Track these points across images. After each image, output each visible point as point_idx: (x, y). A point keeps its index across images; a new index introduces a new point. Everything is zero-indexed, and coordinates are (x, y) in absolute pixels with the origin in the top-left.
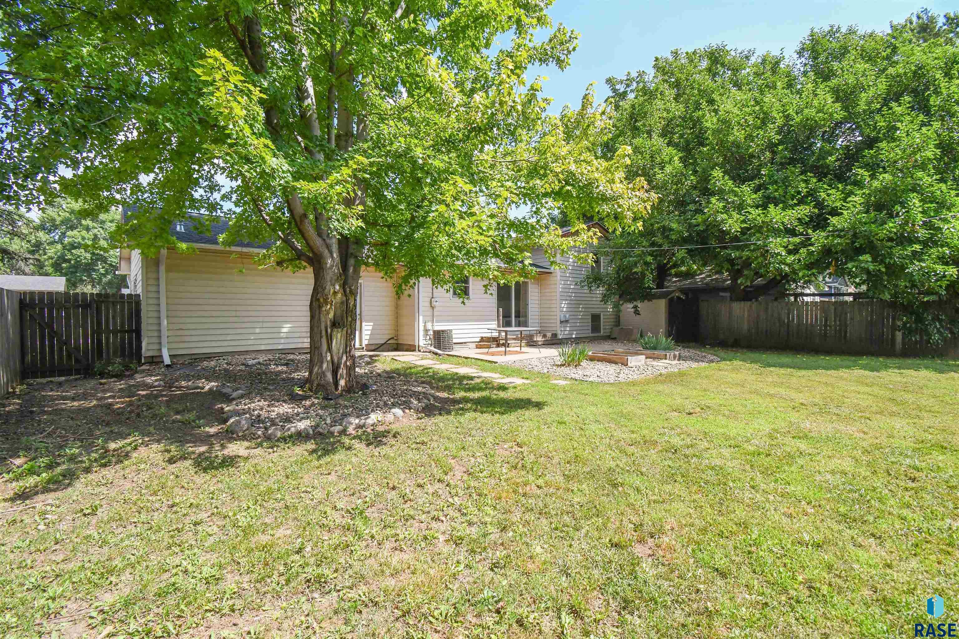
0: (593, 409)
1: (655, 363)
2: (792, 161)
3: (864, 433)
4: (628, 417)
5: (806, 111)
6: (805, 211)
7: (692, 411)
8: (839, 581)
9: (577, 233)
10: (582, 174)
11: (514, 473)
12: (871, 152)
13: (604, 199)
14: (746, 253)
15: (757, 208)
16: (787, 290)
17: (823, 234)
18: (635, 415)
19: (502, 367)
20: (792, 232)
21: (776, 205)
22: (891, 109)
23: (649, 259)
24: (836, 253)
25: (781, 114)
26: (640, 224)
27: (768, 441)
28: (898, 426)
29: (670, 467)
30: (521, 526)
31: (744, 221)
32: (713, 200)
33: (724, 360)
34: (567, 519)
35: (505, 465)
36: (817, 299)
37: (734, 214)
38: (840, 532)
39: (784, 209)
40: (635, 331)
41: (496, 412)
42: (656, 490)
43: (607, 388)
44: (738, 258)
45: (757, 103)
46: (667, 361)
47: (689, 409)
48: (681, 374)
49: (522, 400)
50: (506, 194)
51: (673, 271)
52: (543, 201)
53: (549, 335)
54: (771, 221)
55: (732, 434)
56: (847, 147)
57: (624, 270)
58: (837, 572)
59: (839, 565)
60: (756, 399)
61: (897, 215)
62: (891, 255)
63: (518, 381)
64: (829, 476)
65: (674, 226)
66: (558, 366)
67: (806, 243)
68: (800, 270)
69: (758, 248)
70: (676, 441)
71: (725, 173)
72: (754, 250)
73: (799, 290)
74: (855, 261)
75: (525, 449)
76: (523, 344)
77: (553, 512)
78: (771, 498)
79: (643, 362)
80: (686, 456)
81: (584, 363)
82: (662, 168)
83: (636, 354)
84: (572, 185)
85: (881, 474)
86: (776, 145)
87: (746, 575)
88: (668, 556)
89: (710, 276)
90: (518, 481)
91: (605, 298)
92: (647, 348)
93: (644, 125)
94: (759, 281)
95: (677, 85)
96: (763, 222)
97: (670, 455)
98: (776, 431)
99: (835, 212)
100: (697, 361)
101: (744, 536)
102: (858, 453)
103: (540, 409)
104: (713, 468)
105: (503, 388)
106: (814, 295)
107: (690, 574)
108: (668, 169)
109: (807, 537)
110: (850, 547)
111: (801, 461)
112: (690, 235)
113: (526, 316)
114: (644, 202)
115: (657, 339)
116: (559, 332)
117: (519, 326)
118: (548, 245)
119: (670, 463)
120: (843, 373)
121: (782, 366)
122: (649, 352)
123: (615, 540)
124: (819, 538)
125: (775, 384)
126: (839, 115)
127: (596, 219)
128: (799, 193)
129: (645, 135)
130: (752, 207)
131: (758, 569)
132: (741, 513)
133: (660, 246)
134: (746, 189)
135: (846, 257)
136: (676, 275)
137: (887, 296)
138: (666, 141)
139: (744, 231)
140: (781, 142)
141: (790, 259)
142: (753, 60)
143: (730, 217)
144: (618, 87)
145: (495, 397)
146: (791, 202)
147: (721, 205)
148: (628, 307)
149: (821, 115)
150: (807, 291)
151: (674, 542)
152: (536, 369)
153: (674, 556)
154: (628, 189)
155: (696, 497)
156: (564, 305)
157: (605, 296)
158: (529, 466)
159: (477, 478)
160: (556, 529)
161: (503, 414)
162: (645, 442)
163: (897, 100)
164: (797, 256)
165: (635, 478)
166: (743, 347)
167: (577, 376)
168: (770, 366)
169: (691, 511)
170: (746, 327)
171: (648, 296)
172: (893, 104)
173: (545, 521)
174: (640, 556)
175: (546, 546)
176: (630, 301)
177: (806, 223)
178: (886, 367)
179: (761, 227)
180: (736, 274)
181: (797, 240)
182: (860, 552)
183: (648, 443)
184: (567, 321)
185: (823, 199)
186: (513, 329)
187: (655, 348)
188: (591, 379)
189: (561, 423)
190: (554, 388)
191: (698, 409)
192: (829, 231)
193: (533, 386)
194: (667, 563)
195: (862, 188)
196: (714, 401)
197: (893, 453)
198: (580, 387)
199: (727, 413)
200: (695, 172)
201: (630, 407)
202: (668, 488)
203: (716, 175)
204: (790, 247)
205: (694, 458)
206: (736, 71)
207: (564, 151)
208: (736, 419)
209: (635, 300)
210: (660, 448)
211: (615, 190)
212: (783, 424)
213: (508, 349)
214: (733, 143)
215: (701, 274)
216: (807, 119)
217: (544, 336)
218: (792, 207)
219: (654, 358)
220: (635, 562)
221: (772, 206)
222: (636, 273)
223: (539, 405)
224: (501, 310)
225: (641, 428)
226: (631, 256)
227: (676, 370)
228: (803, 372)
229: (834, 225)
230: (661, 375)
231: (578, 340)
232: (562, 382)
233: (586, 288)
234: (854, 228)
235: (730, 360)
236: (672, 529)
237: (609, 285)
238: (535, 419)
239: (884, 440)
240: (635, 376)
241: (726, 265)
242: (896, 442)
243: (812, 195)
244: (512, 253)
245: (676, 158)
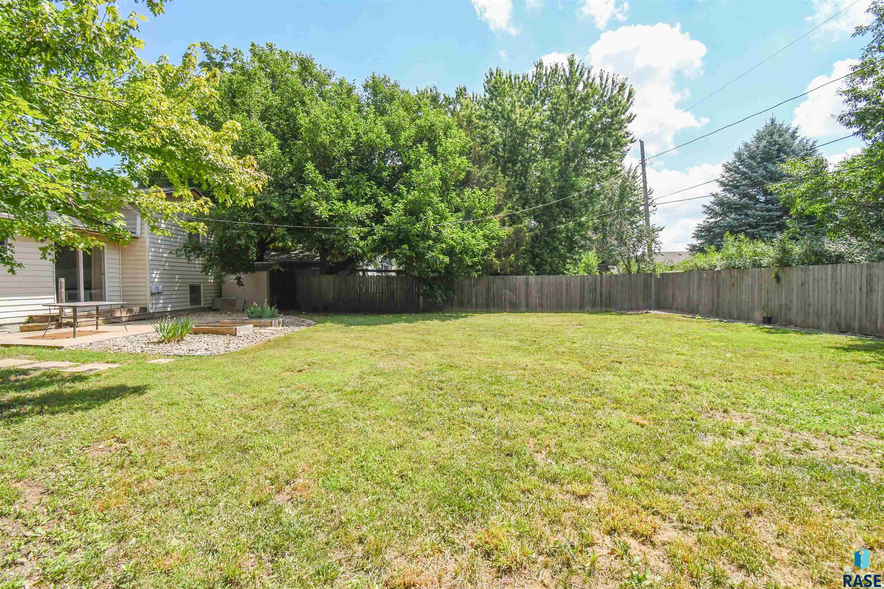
0: (208, 383)
1: (262, 330)
2: (360, 170)
3: (413, 364)
4: (246, 384)
5: (370, 134)
6: (370, 208)
7: (301, 369)
8: (416, 465)
9: (180, 198)
10: (188, 137)
11: (119, 473)
12: (408, 174)
13: (215, 168)
14: (332, 236)
15: (339, 201)
16: (358, 266)
17: (382, 227)
18: (252, 381)
19: (72, 353)
20: (362, 223)
21: (352, 201)
22: (417, 147)
23: (252, 233)
24: (389, 242)
25: (354, 131)
26: (251, 200)
27: (360, 382)
28: (428, 357)
29: (292, 419)
30: (145, 527)
31: (330, 210)
32: (308, 188)
33: (319, 323)
34: (200, 499)
35: (106, 469)
36: (375, 274)
37: (324, 202)
38: (411, 433)
39: (357, 205)
40: (239, 301)
41: (76, 409)
42: (285, 443)
43: (217, 360)
44: (327, 240)
45: (338, 117)
46: (273, 328)
47: (299, 367)
48: (287, 338)
49: (113, 388)
50: (84, 136)
51: (271, 246)
52: (140, 156)
53: (136, 309)
54: (349, 213)
55: (335, 380)
56: (393, 168)
57: (226, 242)
58: (414, 460)
59: (414, 455)
60: (347, 351)
61: (421, 220)
62: (418, 246)
63: (102, 367)
64: (399, 398)
65: (276, 205)
66: (154, 343)
67: (371, 233)
68: (368, 252)
69: (341, 233)
70: (294, 397)
71: (316, 167)
72: (338, 235)
73: (365, 267)
74: (399, 248)
75: (130, 443)
76: (100, 322)
77: (183, 499)
78: (369, 422)
79: (251, 331)
80: (304, 407)
81: (188, 338)
82: (262, 150)
83: (243, 323)
84: (176, 146)
85: (425, 389)
86: (351, 154)
87: (363, 485)
88: (305, 494)
89: (302, 252)
90: (129, 480)
91: (206, 269)
92: (253, 317)
93: (243, 104)
94: (340, 259)
95: (272, 76)
96: (344, 213)
97: (291, 410)
98: (363, 373)
99: (388, 213)
100: (298, 325)
101: (356, 456)
102: (412, 379)
103: (141, 394)
104: (326, 412)
105: (80, 378)
106: (373, 271)
107: (324, 501)
108: (268, 152)
109: (393, 443)
110: (418, 441)
111: (382, 391)
112: (289, 215)
113: (101, 287)
114: (256, 180)
115: (262, 307)
116: (150, 306)
117: (91, 300)
118: (147, 207)
119: (292, 416)
120: (394, 326)
121: (359, 324)
122: (254, 321)
123: (256, 500)
124: (400, 441)
125: (357, 338)
126: (390, 144)
127: (205, 187)
128: (366, 194)
129: (245, 114)
130: (336, 199)
131: (369, 477)
132: (351, 439)
133: (263, 222)
134: (332, 184)
135: (394, 245)
136: (274, 250)
137: (416, 273)
138: (266, 126)
139: (331, 218)
140: (354, 154)
141: (362, 243)
142: (333, 80)
143: (321, 205)
144: (214, 55)
145: (69, 391)
146: (361, 201)
147: (314, 193)
148: (231, 278)
149: (379, 140)
150: (370, 268)
151: (307, 481)
152: (125, 349)
153: (309, 492)
154: (238, 163)
155: (317, 438)
156: (156, 275)
157: (206, 267)
158: (140, 460)
159: (65, 495)
160: (191, 514)
161: (87, 409)
162: (267, 404)
163: (421, 143)
164: (366, 242)
165: (264, 438)
166: (331, 312)
167: (181, 352)
168: (351, 325)
169: (316, 451)
170: (331, 295)
171: (250, 268)
172: (419, 145)
173: (175, 511)
174: (281, 504)
175: (182, 535)
176: (233, 273)
177: (371, 218)
178: (417, 320)
179: (342, 217)
180: (324, 253)
181: (366, 230)
182: (423, 442)
183: (270, 404)
184: (159, 293)
185: (381, 202)
186: (82, 303)
187: (260, 317)
188: (199, 353)
189: (172, 404)
190: (154, 369)
191: (307, 366)
192: (385, 226)
193: (124, 370)
194: (304, 500)
195: (402, 198)
196: (317, 358)
197: (429, 375)
198: (187, 362)
199: (328, 365)
200: (291, 161)
201: (245, 373)
202: (294, 438)
203: (309, 167)
204: (362, 235)
205: (310, 407)
206: (321, 84)
207: (165, 105)
208: (335, 368)
209: (239, 272)
210: (281, 406)
211: (226, 162)
212: (367, 367)
213: (77, 329)
214: (320, 143)
215: (295, 250)
216: (371, 141)
217: (130, 311)
218: (363, 204)
219: (261, 326)
220: (278, 511)
221: (349, 202)
222: (240, 246)
223: (138, 390)
224: (63, 280)
225: (260, 392)
226: (234, 229)
227: (282, 335)
228: (372, 328)
229: (387, 222)
230: (269, 341)
231: (176, 313)
232: (164, 361)
233: (184, 257)
234: (398, 225)
235: (323, 323)
236: (303, 470)
237: (211, 255)
238: (137, 407)
239: (423, 368)
240: (245, 345)
241: (317, 245)
242: (429, 367)
243: (373, 198)
244: (96, 212)
245: (275, 144)
